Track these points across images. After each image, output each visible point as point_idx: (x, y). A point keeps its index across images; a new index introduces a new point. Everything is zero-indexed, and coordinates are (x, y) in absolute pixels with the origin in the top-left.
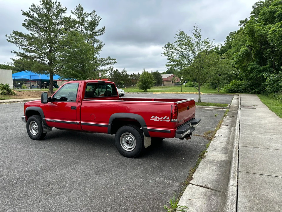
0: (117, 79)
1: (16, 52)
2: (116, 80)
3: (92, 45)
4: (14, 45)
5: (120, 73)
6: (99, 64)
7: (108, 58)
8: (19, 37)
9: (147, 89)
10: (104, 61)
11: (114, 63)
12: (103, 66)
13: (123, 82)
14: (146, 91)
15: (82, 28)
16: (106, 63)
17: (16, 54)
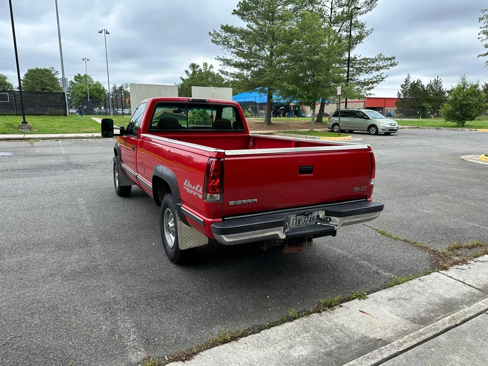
0: (417, 100)
1: (221, 59)
2: (415, 101)
3: (349, 34)
4: (220, 47)
5: (426, 86)
6: (360, 71)
7: (377, 57)
8: (229, 34)
9: (466, 122)
10: (369, 62)
11: (391, 65)
12: (366, 73)
13: (430, 106)
14: (463, 126)
15: (332, 3)
16: (373, 68)
17: (221, 63)
